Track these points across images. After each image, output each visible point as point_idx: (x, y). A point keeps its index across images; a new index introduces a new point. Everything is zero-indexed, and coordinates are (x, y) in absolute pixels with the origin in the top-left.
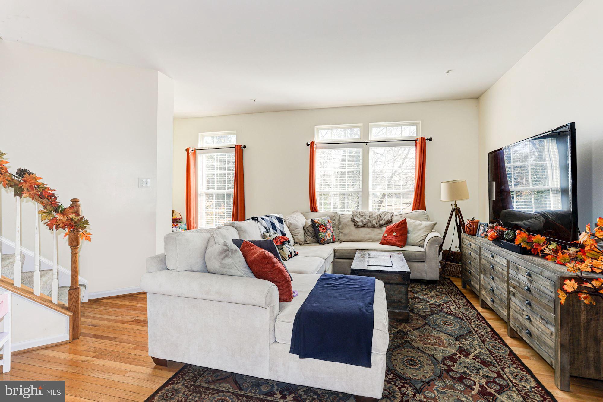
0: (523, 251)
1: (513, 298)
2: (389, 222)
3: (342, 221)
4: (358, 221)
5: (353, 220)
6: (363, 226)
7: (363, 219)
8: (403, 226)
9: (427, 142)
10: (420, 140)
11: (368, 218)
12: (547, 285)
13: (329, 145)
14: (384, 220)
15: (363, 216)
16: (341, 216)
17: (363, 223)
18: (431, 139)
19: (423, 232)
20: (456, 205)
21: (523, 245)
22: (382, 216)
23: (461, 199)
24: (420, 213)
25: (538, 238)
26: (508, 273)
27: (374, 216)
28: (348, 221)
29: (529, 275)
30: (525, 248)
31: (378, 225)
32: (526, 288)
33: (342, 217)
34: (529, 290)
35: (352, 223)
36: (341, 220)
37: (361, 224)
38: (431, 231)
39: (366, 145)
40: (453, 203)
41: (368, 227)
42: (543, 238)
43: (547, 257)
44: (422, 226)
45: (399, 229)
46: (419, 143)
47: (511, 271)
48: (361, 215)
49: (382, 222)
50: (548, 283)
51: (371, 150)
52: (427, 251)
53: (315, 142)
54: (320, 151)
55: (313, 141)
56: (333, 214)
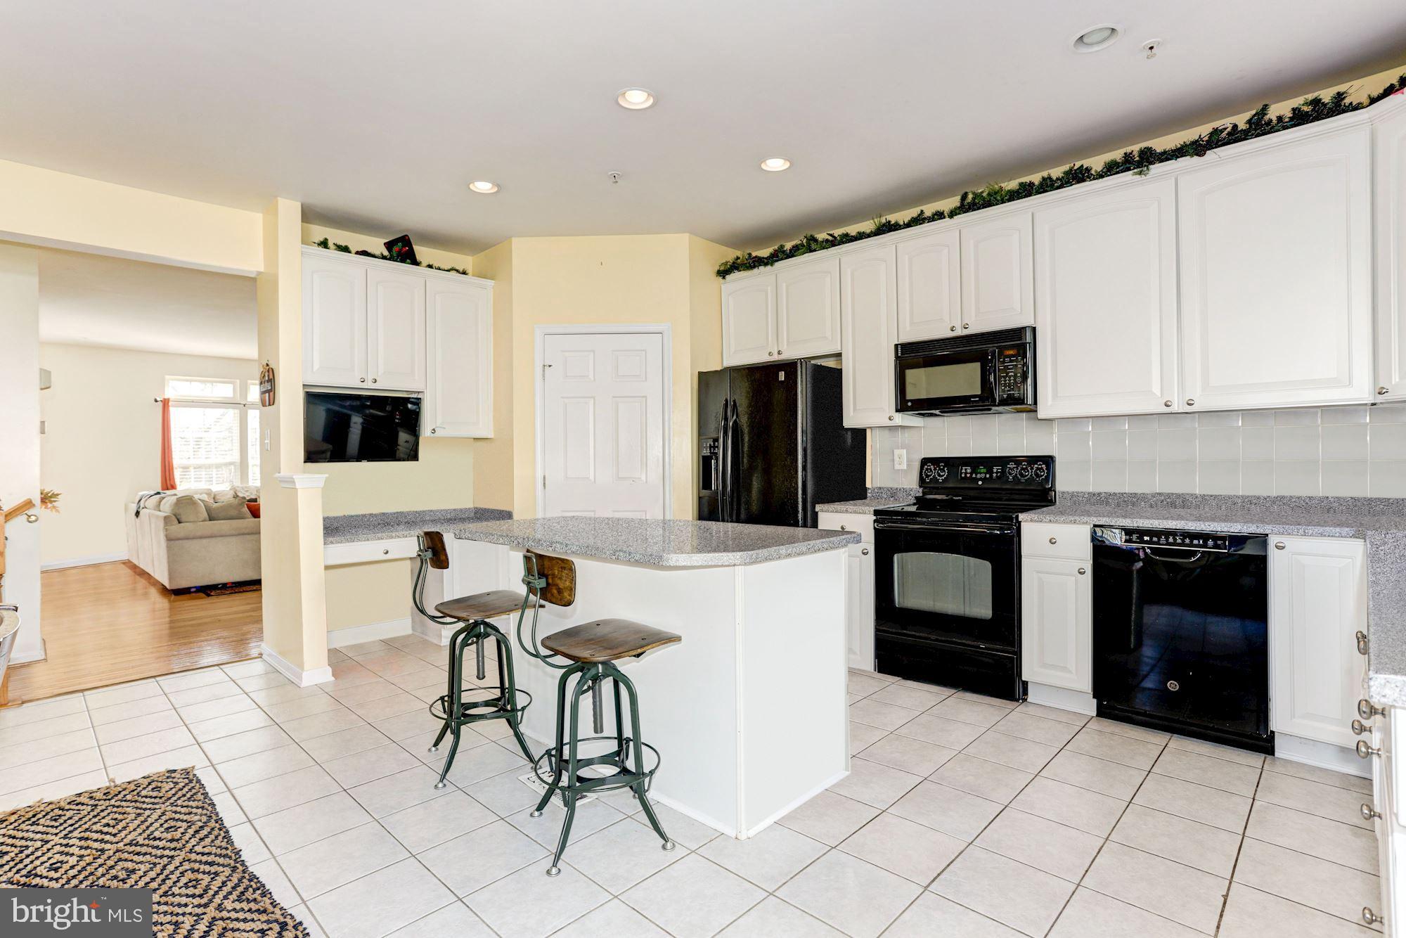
39: (244, 406)
51: (251, 413)
53: (168, 400)
54: (172, 410)
55: (166, 397)
56: (206, 491)
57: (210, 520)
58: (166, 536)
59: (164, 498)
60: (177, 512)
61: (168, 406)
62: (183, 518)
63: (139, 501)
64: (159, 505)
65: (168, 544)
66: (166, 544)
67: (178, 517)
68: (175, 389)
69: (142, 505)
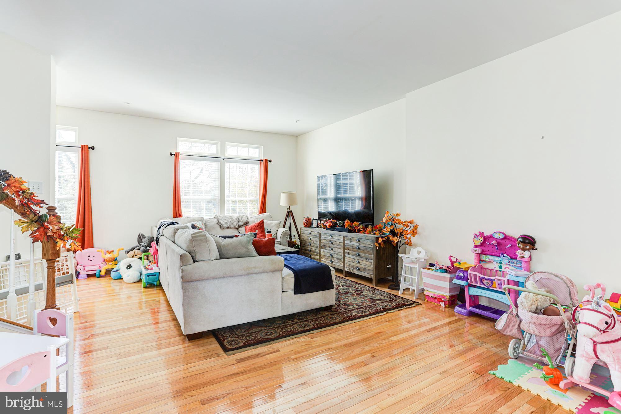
0: (350, 231)
1: (347, 255)
2: (247, 223)
3: (208, 225)
4: (223, 223)
5: (219, 223)
6: (228, 228)
7: (227, 222)
8: (262, 225)
9: (269, 162)
10: (264, 161)
11: (230, 221)
12: (369, 243)
13: (191, 157)
14: (243, 221)
15: (226, 219)
16: (206, 220)
17: (227, 225)
18: (270, 161)
19: (275, 228)
20: (290, 209)
21: (349, 228)
22: (240, 219)
23: (293, 205)
24: (267, 215)
25: (356, 223)
26: (344, 243)
27: (234, 219)
28: (214, 224)
29: (359, 241)
30: (350, 229)
31: (238, 226)
32: (357, 247)
33: (208, 221)
34: (359, 248)
35: (218, 226)
36: (207, 223)
37: (225, 226)
38: (279, 228)
39: (223, 160)
40: (288, 208)
41: (231, 228)
42: (358, 223)
43: (361, 232)
44: (273, 224)
45: (259, 228)
46: (264, 163)
47: (346, 242)
48: (225, 218)
49: (241, 224)
50: (369, 242)
51: (227, 164)
52: (281, 241)
53: (179, 153)
54: (182, 162)
55: (177, 151)
56: (200, 219)
57: (221, 258)
58: (182, 278)
59: (178, 230)
60: (192, 249)
61: (178, 158)
62: (197, 257)
63: (159, 228)
64: (174, 236)
65: (183, 284)
66: (181, 286)
67: (193, 255)
68: (183, 147)
69: (161, 234)
